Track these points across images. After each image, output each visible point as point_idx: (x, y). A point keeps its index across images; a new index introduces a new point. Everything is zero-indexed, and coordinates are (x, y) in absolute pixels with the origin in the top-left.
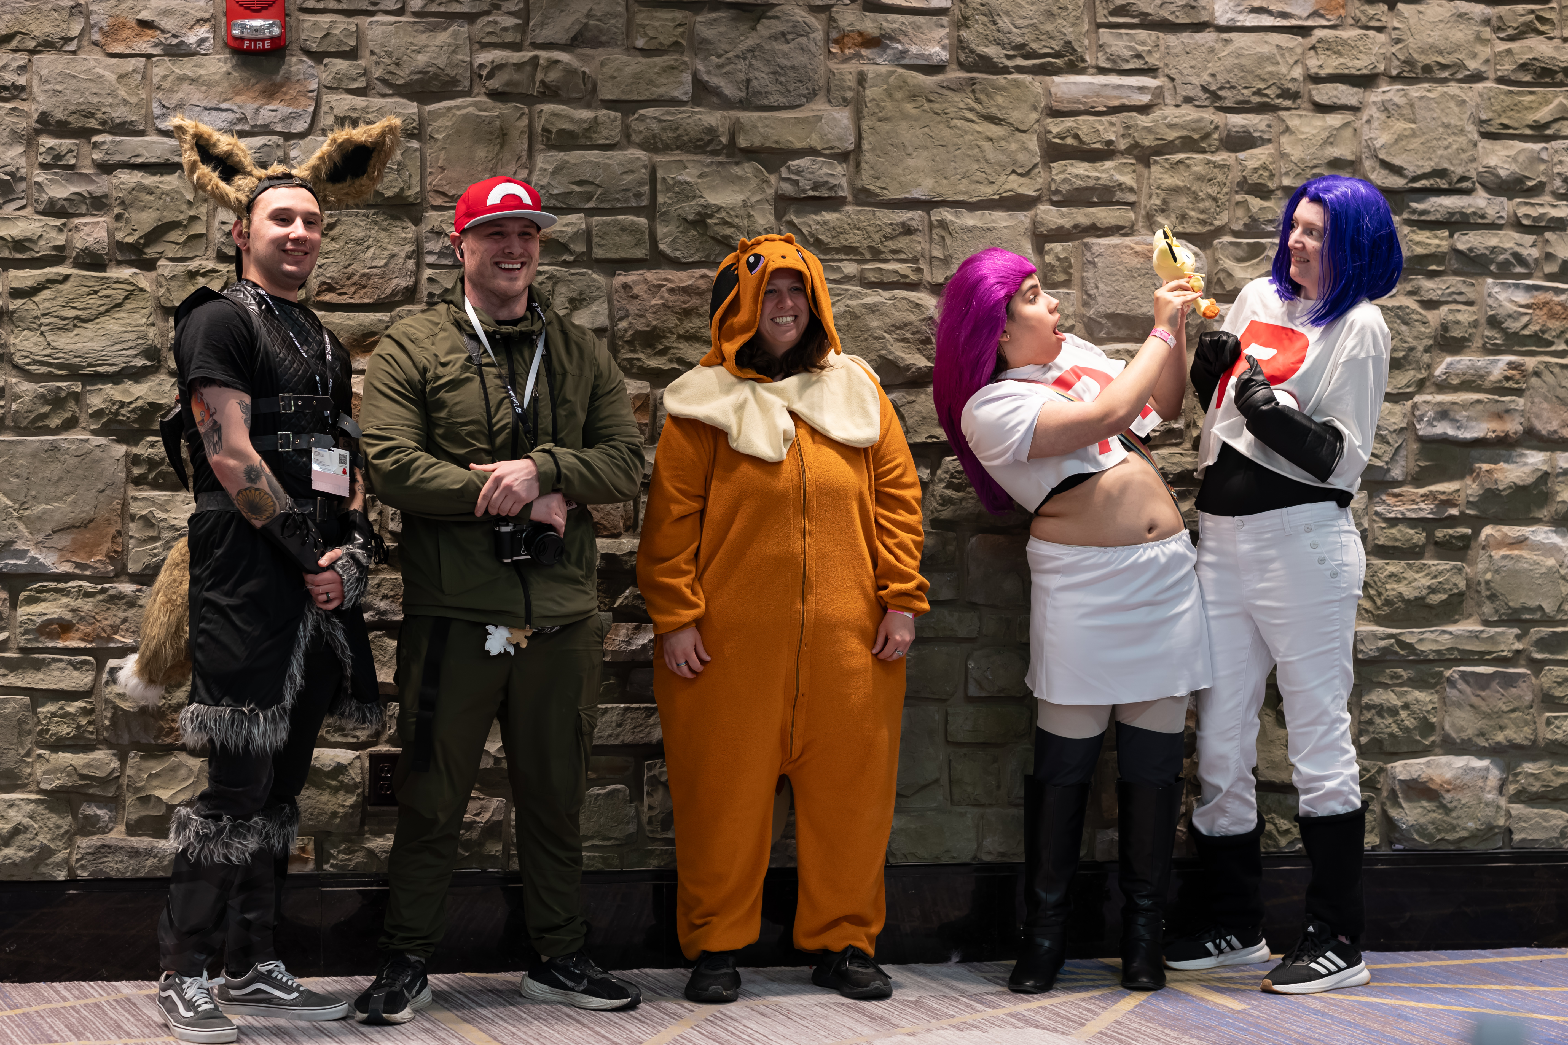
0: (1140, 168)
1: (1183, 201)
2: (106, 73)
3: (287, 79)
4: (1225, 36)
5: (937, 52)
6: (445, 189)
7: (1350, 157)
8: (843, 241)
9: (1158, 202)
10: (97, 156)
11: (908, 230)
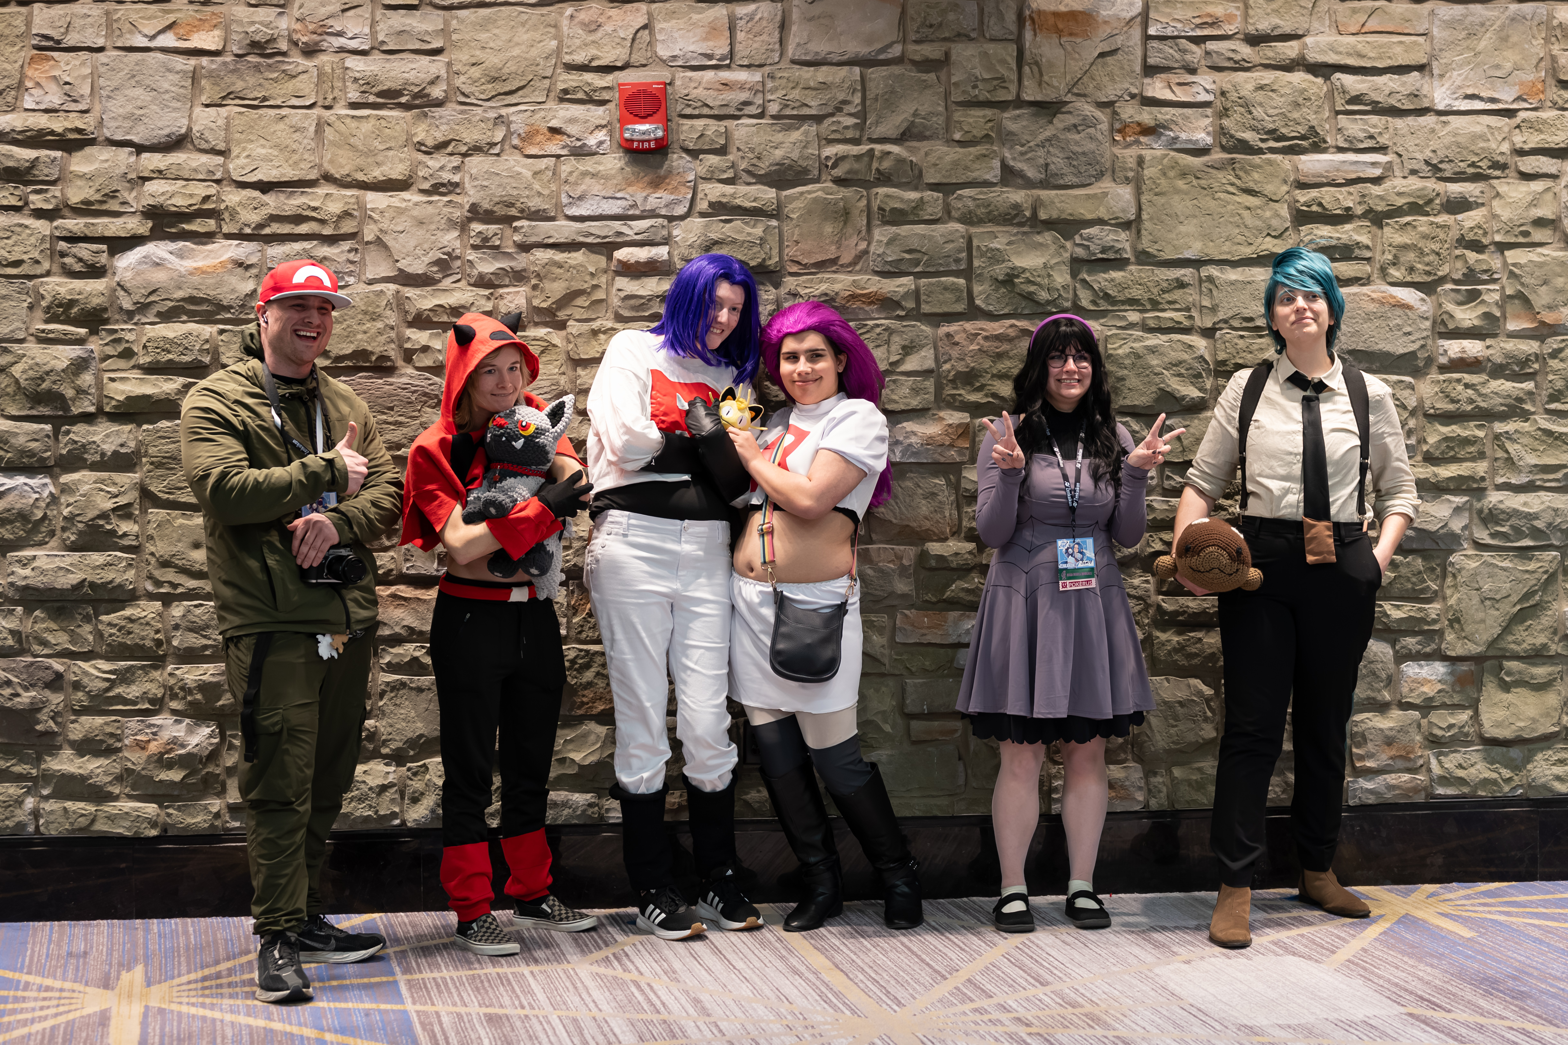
0: (1374, 229)
1: (1411, 256)
2: (524, 171)
3: (670, 172)
4: (1444, 118)
5: (1203, 137)
6: (800, 258)
7: (1551, 216)
8: (1128, 294)
9: (1390, 257)
10: (517, 238)
11: (1181, 285)
